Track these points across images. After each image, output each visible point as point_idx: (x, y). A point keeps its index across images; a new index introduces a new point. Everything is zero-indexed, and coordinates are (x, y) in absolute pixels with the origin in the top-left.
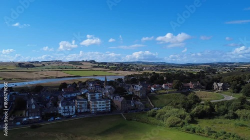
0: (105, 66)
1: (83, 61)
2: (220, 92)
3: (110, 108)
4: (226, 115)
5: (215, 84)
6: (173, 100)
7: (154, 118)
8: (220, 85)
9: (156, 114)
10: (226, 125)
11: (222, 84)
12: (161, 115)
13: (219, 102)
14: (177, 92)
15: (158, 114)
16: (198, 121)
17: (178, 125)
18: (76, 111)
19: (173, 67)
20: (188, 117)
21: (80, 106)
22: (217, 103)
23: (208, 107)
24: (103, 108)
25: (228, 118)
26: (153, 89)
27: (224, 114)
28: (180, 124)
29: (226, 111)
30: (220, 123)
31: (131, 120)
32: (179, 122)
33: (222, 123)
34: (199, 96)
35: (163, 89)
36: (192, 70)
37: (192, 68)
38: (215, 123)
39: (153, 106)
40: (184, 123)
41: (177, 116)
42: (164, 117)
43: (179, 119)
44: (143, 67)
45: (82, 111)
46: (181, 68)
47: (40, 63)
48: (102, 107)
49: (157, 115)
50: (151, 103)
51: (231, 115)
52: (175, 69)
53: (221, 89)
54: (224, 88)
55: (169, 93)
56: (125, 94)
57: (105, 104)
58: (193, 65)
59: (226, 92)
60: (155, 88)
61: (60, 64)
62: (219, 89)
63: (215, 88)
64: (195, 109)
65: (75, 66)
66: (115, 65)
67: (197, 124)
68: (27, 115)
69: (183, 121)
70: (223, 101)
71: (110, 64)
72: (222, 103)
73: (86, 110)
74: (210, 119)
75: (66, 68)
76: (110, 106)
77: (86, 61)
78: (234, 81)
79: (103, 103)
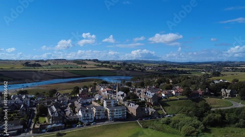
0: (108, 65)
1: (87, 60)
2: (228, 99)
3: (125, 116)
4: (237, 124)
5: (223, 90)
6: (184, 107)
7: (168, 126)
8: (228, 91)
9: (170, 122)
10: (238, 134)
11: (230, 91)
12: (175, 123)
13: (228, 110)
14: (187, 99)
15: (172, 122)
16: (210, 130)
17: (193, 134)
18: (95, 118)
19: (174, 66)
20: (202, 126)
21: (98, 113)
22: (227, 111)
23: (220, 115)
24: (120, 116)
25: (238, 126)
26: (163, 95)
27: (235, 123)
28: (195, 133)
29: (237, 120)
30: (232, 132)
31: (147, 128)
32: (193, 132)
33: (234, 132)
34: (209, 104)
35: (173, 95)
36: (194, 70)
37: (194, 68)
38: (227, 132)
39: (166, 113)
40: (199, 133)
41: (191, 125)
42: (178, 126)
43: (194, 129)
44: (146, 67)
45: (100, 118)
46: (182, 67)
47: (46, 62)
48: (118, 114)
49: (171, 124)
50: (163, 110)
51: (241, 124)
52: (178, 69)
53: (229, 96)
54: (232, 95)
55: (180, 99)
56: (138, 100)
57: (121, 112)
58: (194, 63)
59: (234, 99)
60: (165, 95)
61: (65, 63)
62: (226, 96)
63: (223, 94)
64: (207, 117)
65: (80, 65)
66: (118, 64)
67: (210, 133)
68: (51, 123)
69: (197, 130)
70: (232, 109)
71: (113, 63)
72: (232, 111)
73: (103, 117)
74: (222, 127)
75: (71, 68)
76: (126, 113)
77: (90, 60)
78: (242, 88)
79: (120, 111)
